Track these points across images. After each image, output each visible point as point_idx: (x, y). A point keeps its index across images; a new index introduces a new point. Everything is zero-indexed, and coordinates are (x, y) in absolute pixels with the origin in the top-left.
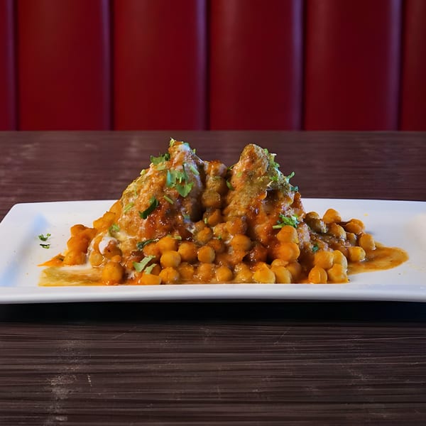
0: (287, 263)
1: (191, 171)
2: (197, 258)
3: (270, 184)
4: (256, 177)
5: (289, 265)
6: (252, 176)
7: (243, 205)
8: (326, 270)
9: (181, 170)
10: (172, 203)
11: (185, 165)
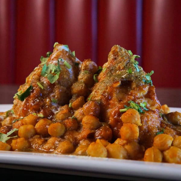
0: (125, 142)
1: (65, 65)
2: (47, 132)
3: (125, 75)
4: (116, 71)
5: (127, 144)
6: (112, 70)
7: (100, 92)
8: (162, 151)
9: (56, 64)
10: (42, 88)
11: (60, 60)
